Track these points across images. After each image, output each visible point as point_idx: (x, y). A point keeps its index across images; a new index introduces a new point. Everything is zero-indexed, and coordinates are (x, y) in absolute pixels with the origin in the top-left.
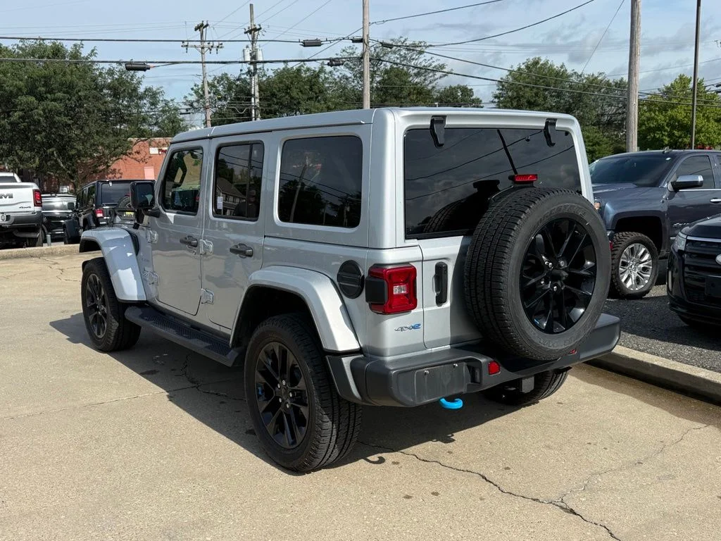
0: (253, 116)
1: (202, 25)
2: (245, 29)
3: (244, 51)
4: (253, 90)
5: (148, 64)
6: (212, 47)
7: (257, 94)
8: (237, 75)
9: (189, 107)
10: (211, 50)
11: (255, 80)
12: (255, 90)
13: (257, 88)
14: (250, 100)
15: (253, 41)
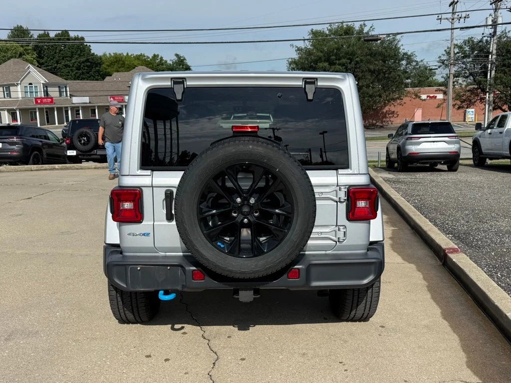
0: (489, 69)
1: (454, 1)
2: (491, 1)
3: (487, 18)
4: (491, 48)
5: (381, 36)
6: (460, 18)
7: (494, 52)
8: (479, 38)
9: (441, 64)
10: (459, 20)
11: (494, 41)
12: (493, 48)
13: (495, 46)
14: (488, 57)
15: (496, 10)
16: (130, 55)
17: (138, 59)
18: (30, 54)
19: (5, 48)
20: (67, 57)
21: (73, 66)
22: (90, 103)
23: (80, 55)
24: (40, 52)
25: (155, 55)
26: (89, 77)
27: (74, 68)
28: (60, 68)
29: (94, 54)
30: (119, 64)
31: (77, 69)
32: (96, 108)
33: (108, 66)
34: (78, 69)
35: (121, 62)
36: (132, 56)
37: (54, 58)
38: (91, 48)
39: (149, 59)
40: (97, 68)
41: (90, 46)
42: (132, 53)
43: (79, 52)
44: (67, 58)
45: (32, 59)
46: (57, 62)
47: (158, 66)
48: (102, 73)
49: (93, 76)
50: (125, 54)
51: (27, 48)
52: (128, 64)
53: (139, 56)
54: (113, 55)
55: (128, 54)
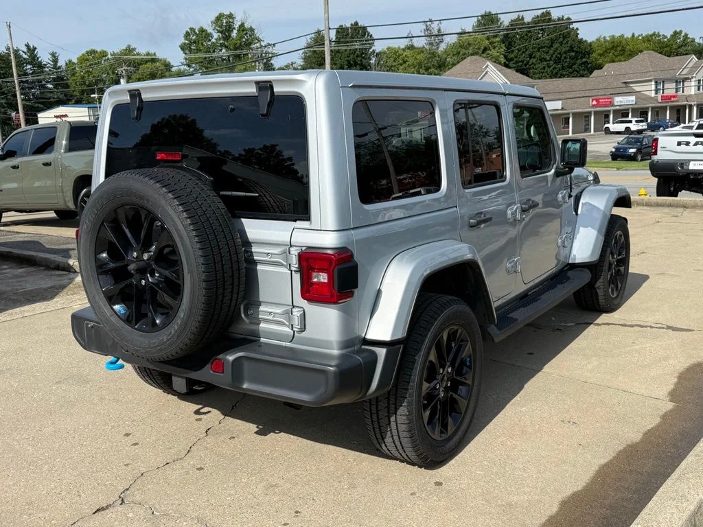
16: (636, 35)
17: (648, 41)
18: (497, 48)
19: (466, 44)
20: (544, 47)
21: (550, 60)
22: (562, 109)
23: (561, 43)
24: (510, 44)
25: (675, 33)
26: (571, 73)
27: (552, 62)
28: (533, 63)
29: (582, 39)
30: (616, 51)
31: (555, 63)
32: (571, 115)
33: (600, 55)
34: (557, 61)
35: (619, 48)
36: (640, 38)
37: (527, 50)
38: (578, 32)
39: (666, 40)
40: (584, 60)
41: (577, 29)
42: (640, 34)
43: (561, 39)
44: (544, 49)
45: (498, 54)
46: (531, 56)
47: (679, 48)
48: (590, 65)
49: (577, 71)
50: (630, 36)
51: (494, 40)
52: (630, 50)
53: (651, 36)
54: (608, 39)
55: (633, 35)
